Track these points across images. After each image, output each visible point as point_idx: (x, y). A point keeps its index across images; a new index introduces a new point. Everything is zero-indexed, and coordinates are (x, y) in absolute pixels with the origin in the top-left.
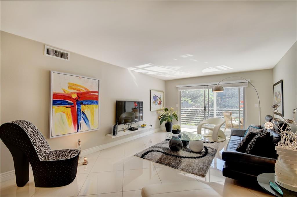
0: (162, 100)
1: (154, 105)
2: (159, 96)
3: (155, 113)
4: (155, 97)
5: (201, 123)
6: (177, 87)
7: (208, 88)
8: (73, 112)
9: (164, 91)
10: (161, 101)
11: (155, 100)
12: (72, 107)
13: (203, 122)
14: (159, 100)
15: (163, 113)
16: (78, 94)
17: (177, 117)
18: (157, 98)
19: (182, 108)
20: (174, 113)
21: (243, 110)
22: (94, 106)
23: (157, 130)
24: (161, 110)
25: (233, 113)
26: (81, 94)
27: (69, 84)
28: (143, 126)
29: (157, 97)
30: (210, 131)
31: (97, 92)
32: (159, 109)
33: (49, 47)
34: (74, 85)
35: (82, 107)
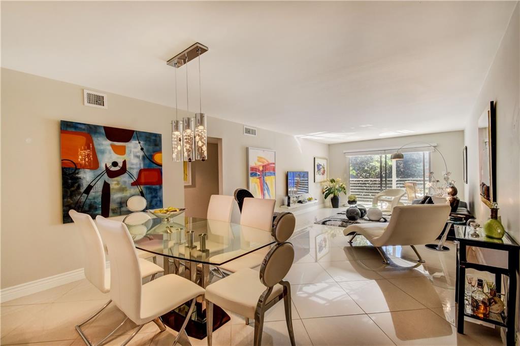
0: (325, 169)
1: (318, 175)
2: (322, 165)
3: (319, 185)
4: (319, 166)
5: (377, 195)
6: (345, 153)
7: (385, 153)
8: (260, 182)
9: (327, 158)
10: (325, 171)
11: (319, 170)
12: (260, 178)
13: (379, 194)
14: (322, 170)
15: (328, 185)
16: (263, 166)
17: (345, 189)
18: (321, 167)
19: (351, 179)
20: (342, 185)
21: (428, 179)
22: (273, 177)
23: (321, 205)
24: (324, 182)
25: (418, 184)
26: (265, 166)
27: (258, 157)
28: (310, 200)
29: (321, 165)
30: (387, 204)
31: (274, 164)
32: (323, 180)
33: (247, 127)
34: (261, 158)
35: (266, 178)
